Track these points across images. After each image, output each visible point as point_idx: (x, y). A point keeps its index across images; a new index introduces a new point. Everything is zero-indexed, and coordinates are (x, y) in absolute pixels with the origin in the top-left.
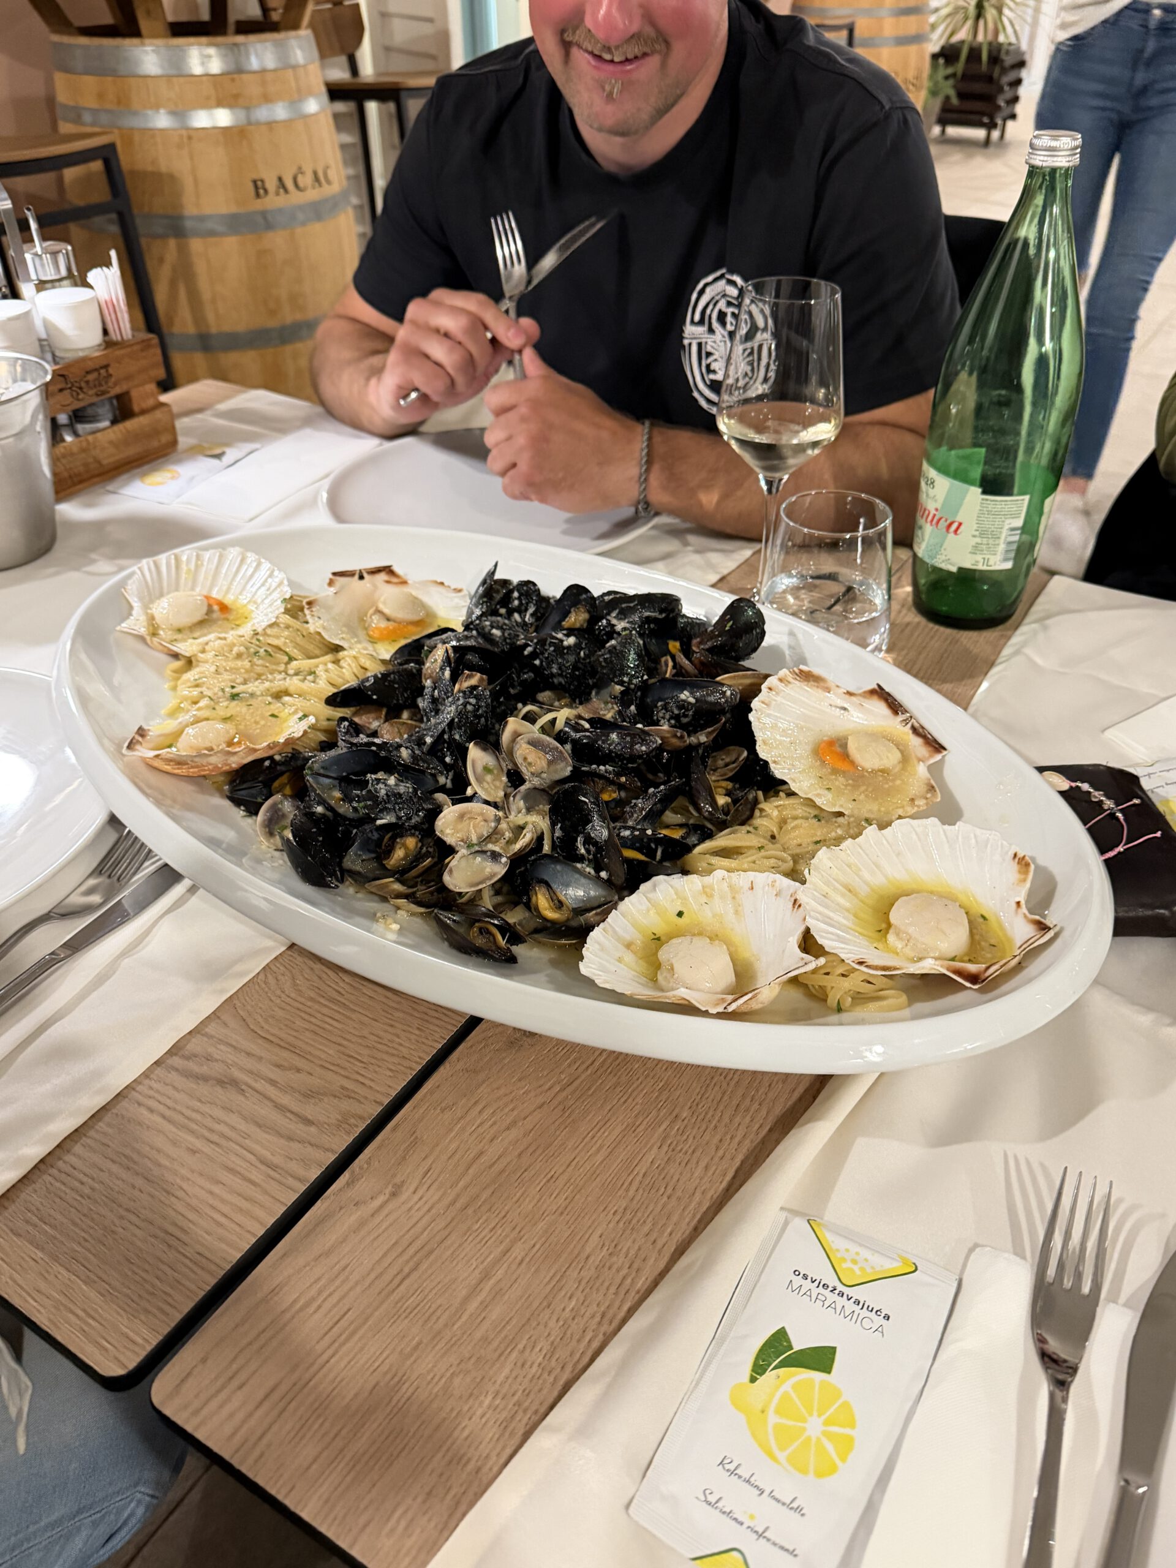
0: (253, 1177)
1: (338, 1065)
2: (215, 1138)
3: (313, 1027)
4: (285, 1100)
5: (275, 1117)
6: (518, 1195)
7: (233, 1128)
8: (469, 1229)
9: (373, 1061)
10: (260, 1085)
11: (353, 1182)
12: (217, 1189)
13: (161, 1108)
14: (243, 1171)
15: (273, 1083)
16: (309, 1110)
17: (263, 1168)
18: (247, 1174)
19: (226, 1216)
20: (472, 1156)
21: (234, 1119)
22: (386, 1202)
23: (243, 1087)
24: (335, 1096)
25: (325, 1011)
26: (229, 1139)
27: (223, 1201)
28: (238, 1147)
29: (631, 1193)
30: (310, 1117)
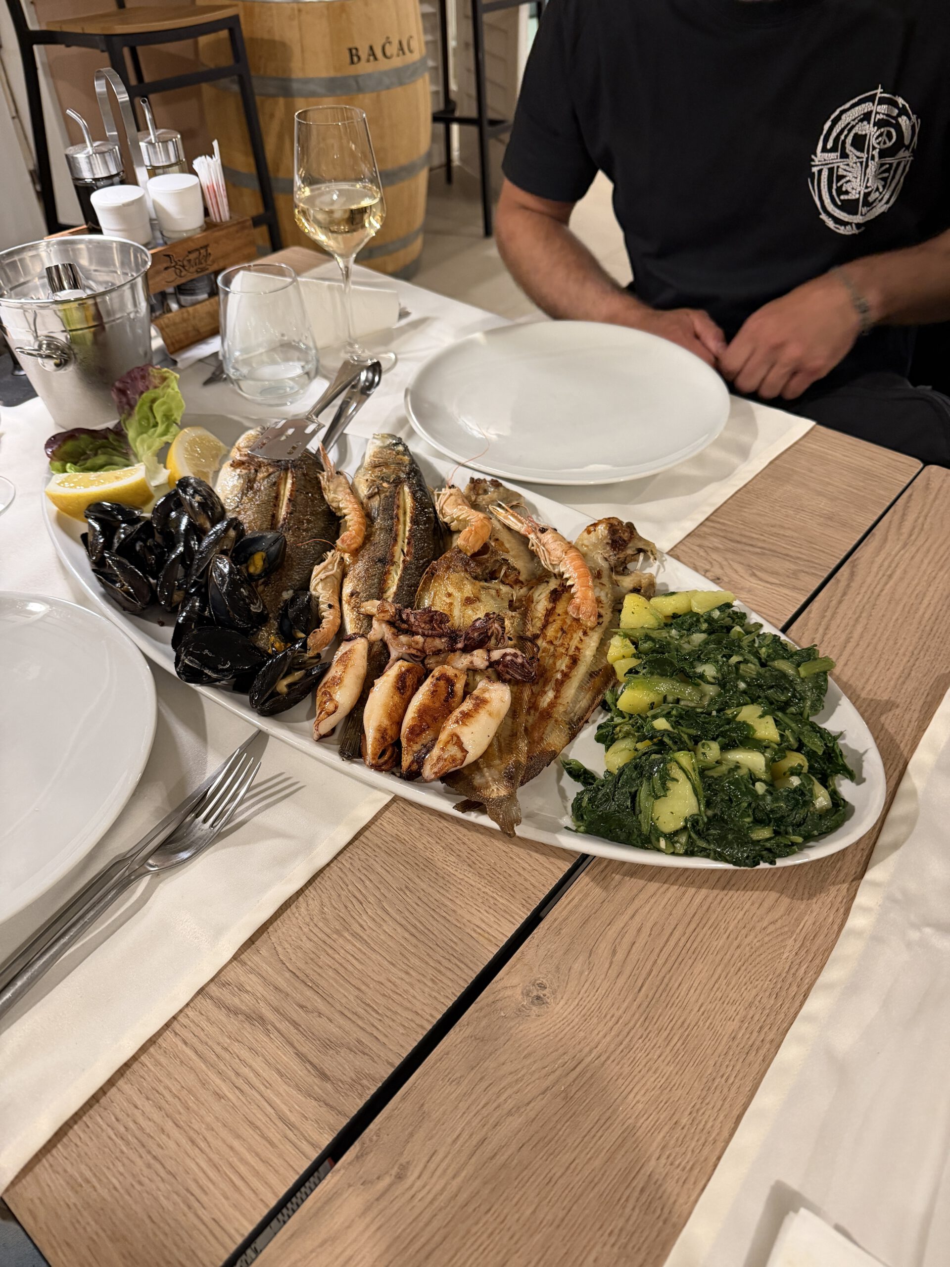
0: (271, 1135)
1: (355, 1014)
2: (240, 1082)
3: (337, 966)
4: (306, 1048)
5: (295, 1065)
6: (518, 1197)
7: (257, 1074)
8: (468, 1232)
9: (389, 1013)
10: (283, 1026)
11: (362, 1155)
12: (236, 1144)
13: (195, 1040)
14: (262, 1127)
15: (295, 1024)
16: (328, 1064)
17: (280, 1124)
18: (265, 1130)
19: (243, 1178)
20: (474, 1143)
21: (258, 1064)
22: (390, 1186)
23: (269, 1027)
24: (351, 1050)
25: (349, 947)
26: (253, 1087)
27: (242, 1160)
28: (259, 1097)
29: (628, 1210)
30: (328, 1073)
